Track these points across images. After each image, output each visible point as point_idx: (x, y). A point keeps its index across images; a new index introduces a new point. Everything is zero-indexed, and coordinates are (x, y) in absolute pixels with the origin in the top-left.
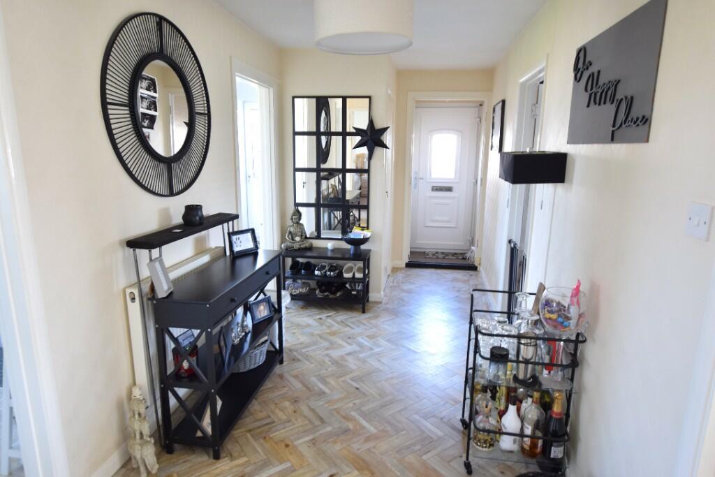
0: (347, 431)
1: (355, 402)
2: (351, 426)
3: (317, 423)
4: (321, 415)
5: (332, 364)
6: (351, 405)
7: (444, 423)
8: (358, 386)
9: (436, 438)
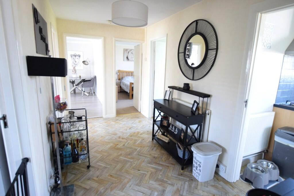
0: (129, 155)
1: (135, 164)
2: (129, 156)
3: (140, 154)
4: (141, 156)
5: (163, 180)
6: (135, 163)
7: (96, 168)
8: (139, 171)
9: (99, 162)
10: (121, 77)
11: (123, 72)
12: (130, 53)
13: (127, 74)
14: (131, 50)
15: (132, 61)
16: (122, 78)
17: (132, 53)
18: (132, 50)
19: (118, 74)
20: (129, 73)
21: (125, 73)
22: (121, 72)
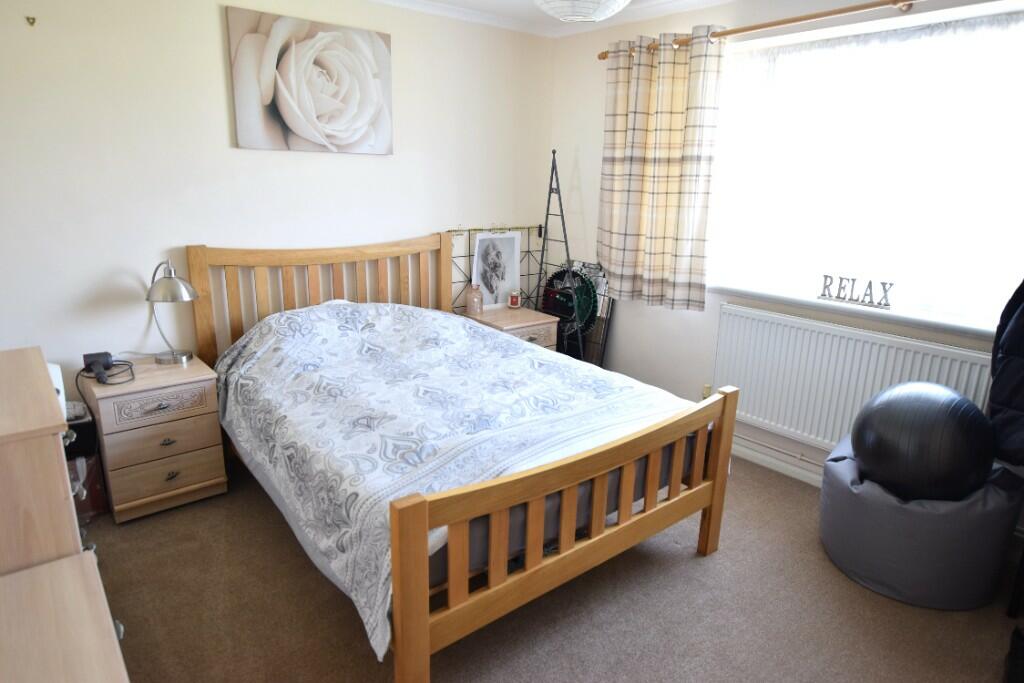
10: (220, 319)
11: (240, 265)
12: (300, 62)
13: (287, 282)
14: (310, 35)
15: (323, 148)
16: (237, 333)
17: (317, 63)
18: (322, 38)
19: (186, 297)
20: (302, 269)
21: (263, 275)
22: (217, 268)
